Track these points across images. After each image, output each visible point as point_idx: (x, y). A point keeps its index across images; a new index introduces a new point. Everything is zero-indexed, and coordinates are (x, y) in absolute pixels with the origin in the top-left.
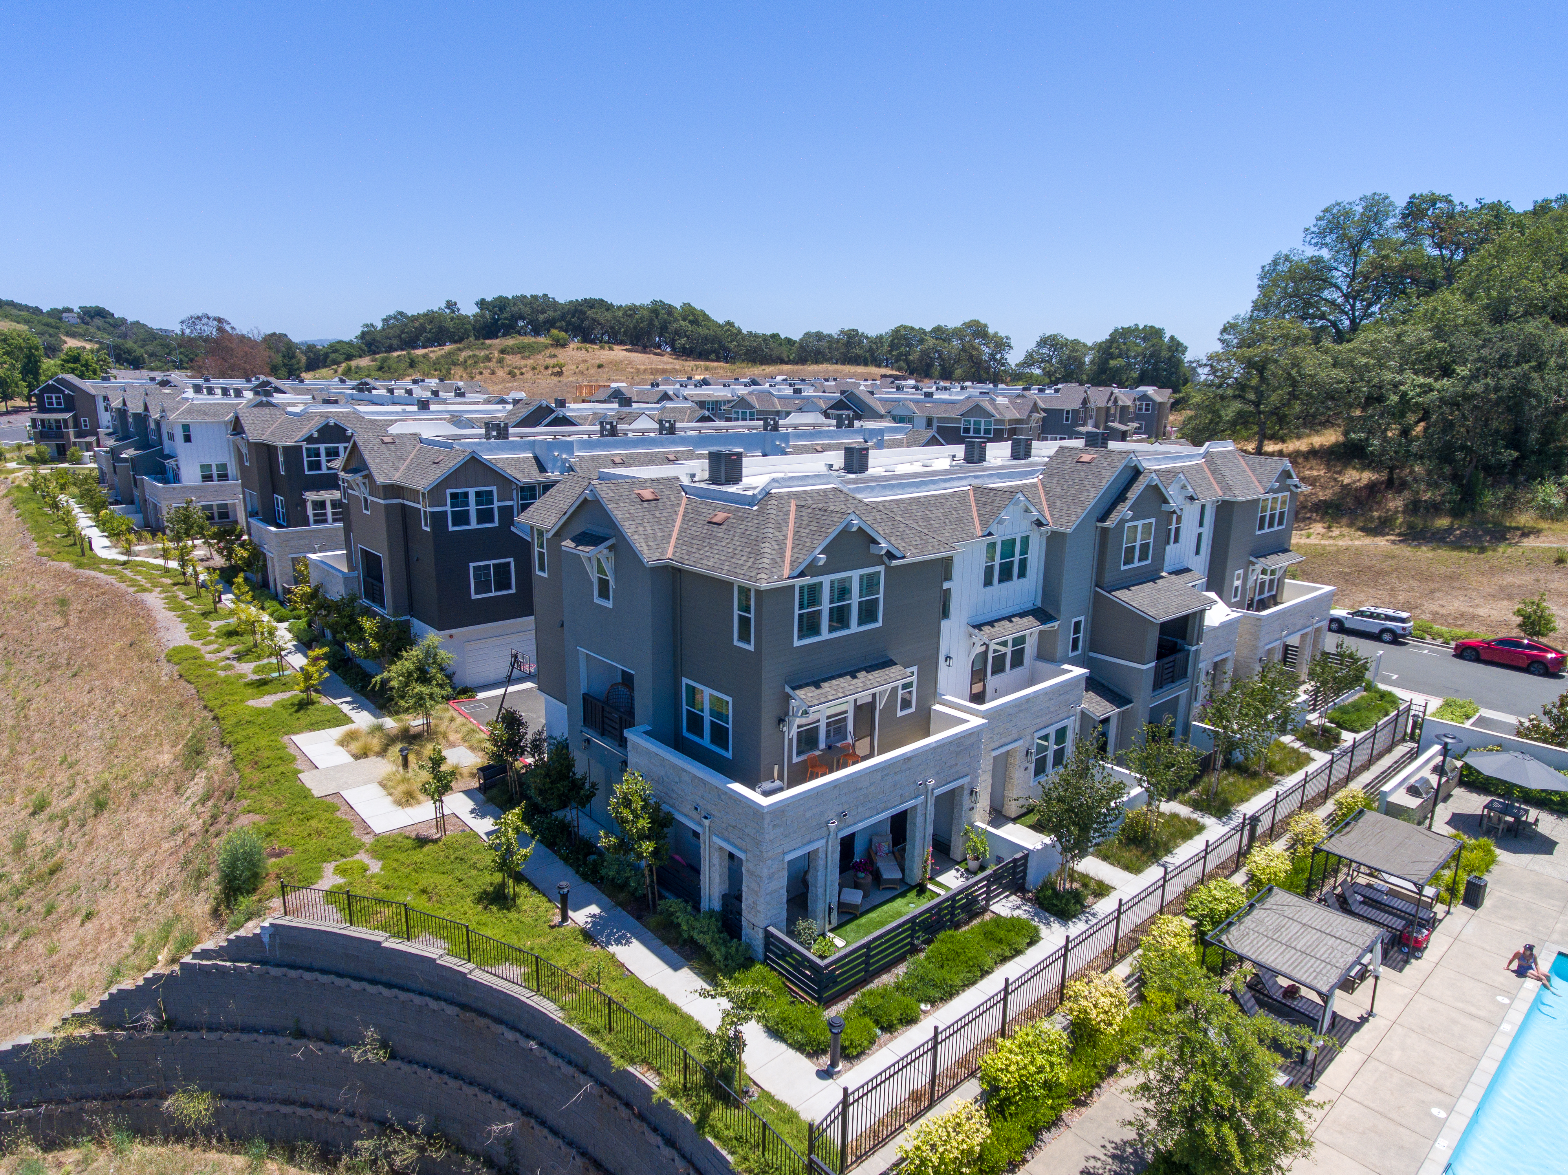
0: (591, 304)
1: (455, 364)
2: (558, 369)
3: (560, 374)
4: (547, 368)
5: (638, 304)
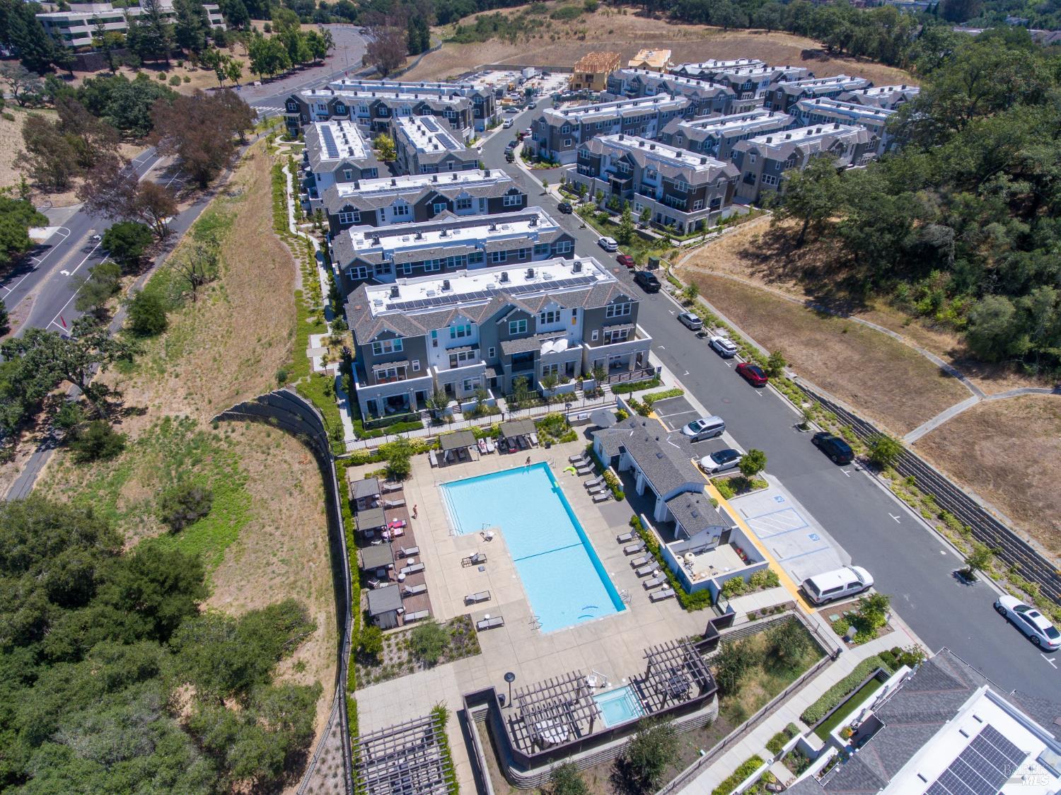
1: (521, 29)
2: (581, 35)
3: (583, 38)
4: (575, 33)
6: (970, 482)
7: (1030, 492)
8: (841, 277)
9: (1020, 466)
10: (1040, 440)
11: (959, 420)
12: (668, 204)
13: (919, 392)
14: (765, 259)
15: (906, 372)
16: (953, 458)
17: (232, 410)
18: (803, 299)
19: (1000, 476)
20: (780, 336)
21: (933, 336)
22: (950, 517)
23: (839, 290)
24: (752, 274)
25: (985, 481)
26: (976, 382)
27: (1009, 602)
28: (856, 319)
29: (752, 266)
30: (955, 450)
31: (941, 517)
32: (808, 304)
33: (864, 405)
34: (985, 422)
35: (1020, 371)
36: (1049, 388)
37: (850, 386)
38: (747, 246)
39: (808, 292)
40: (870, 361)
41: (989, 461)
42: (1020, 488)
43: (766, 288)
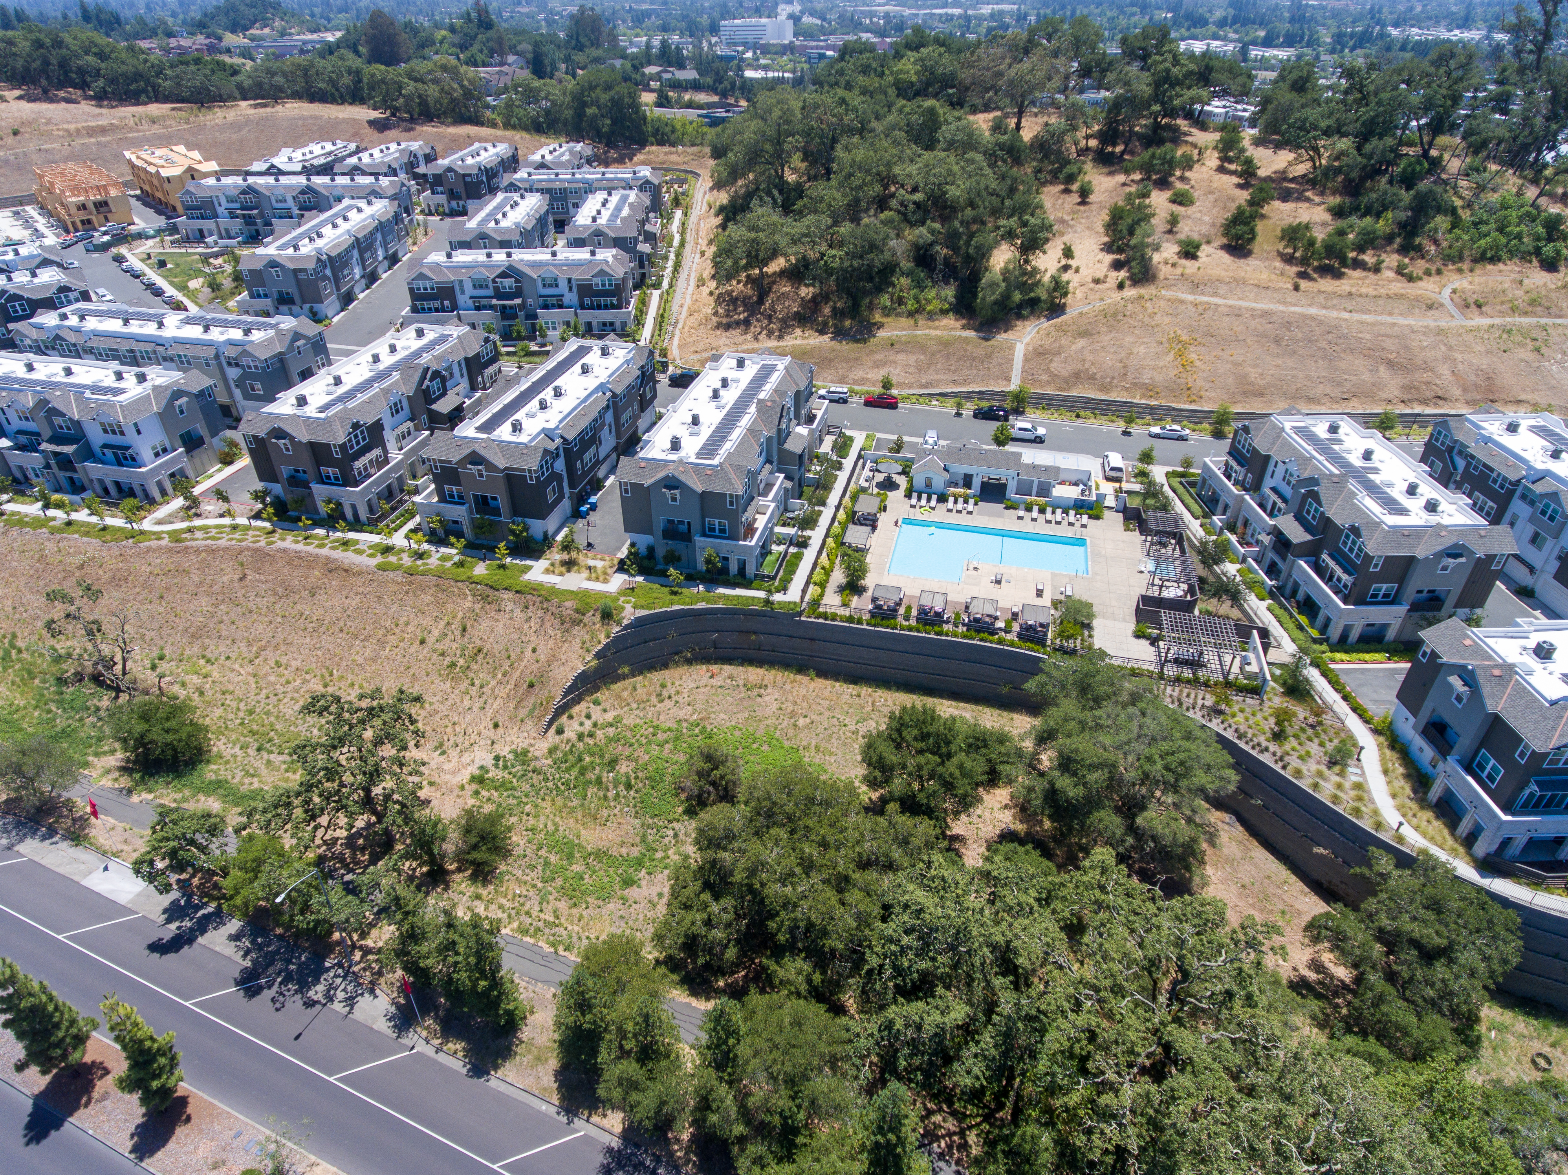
6: (1069, 389)
7: (1098, 376)
8: (827, 310)
9: (1079, 366)
10: (1073, 347)
11: (1027, 360)
12: (592, 308)
13: (989, 356)
14: (747, 323)
15: (965, 350)
16: (1048, 383)
17: (564, 697)
18: (826, 338)
19: (1077, 377)
20: (850, 369)
21: (937, 323)
22: (1082, 413)
23: (841, 321)
24: (756, 338)
25: (1075, 385)
26: (1004, 336)
27: (1156, 430)
28: (881, 334)
29: (746, 332)
30: (1044, 377)
31: (1078, 416)
32: (832, 339)
33: (965, 382)
34: (1038, 354)
35: (1020, 317)
36: (1043, 320)
37: (941, 377)
38: (715, 319)
39: (822, 332)
40: (933, 354)
41: (1065, 373)
42: (1092, 378)
43: (781, 343)
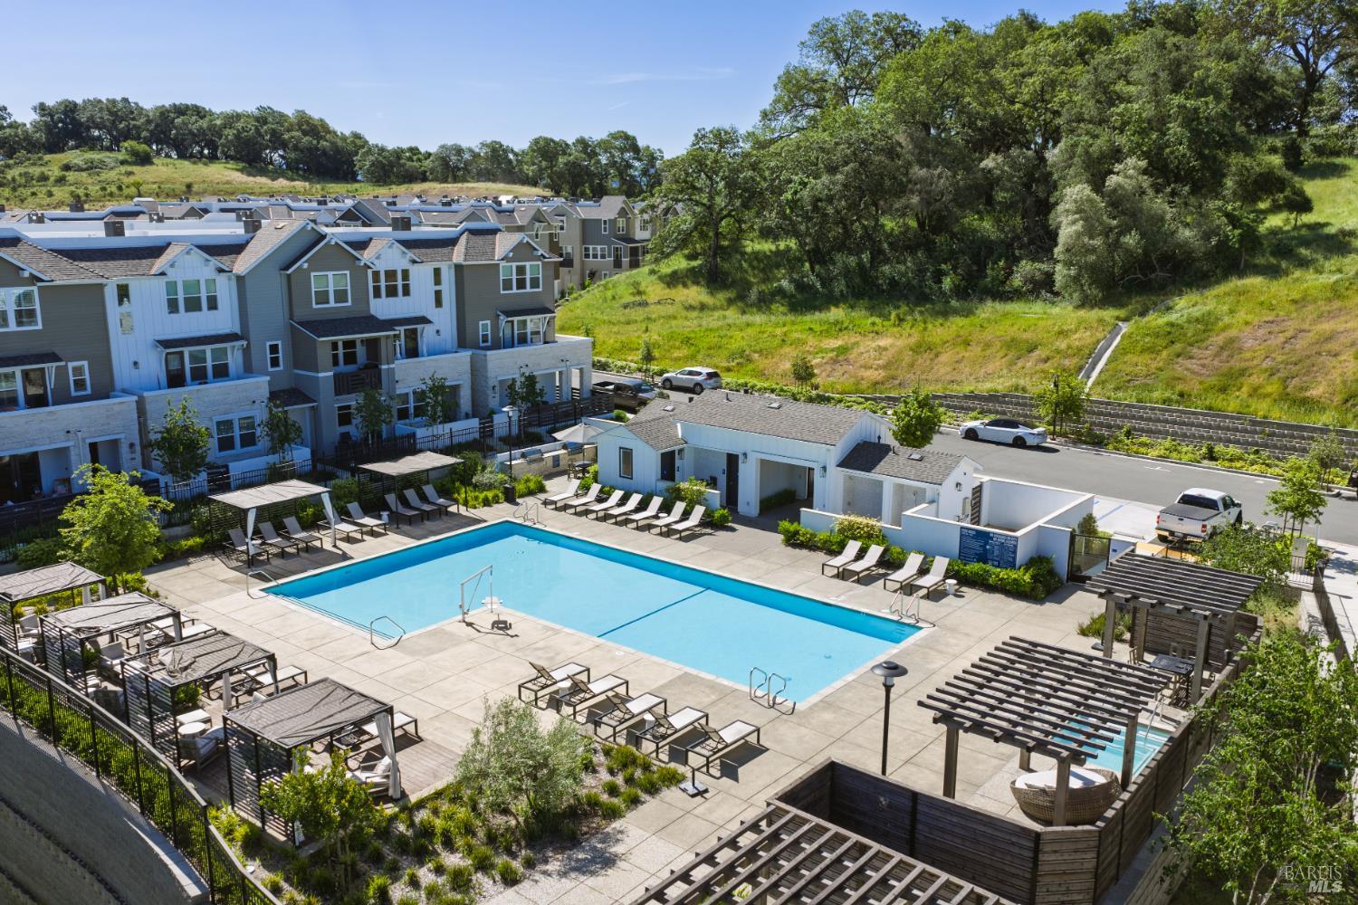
0: (181, 110)
5: (239, 111)
